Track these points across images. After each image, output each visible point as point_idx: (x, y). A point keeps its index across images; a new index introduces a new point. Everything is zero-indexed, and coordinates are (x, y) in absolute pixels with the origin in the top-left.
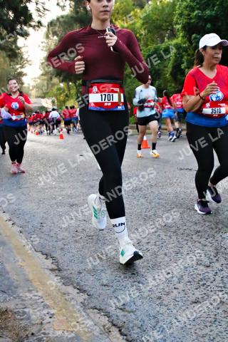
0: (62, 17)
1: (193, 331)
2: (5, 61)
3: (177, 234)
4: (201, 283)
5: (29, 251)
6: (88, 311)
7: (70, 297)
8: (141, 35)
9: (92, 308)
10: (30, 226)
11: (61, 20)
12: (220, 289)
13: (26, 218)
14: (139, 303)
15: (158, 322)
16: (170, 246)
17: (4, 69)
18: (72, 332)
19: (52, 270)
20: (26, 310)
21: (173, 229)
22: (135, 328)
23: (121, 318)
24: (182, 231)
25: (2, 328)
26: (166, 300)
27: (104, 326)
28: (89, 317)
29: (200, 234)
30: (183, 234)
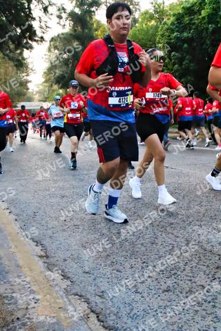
0: (63, 34)
4: (173, 272)
5: (22, 239)
6: (70, 297)
7: (55, 283)
9: (73, 294)
10: (25, 216)
11: (61, 36)
12: (189, 278)
13: (21, 207)
15: (132, 309)
16: (146, 237)
18: (54, 317)
19: (41, 257)
20: (14, 295)
22: (111, 315)
23: (99, 304)
26: (141, 288)
27: (83, 312)
28: (70, 303)
29: (173, 226)
30: (158, 226)
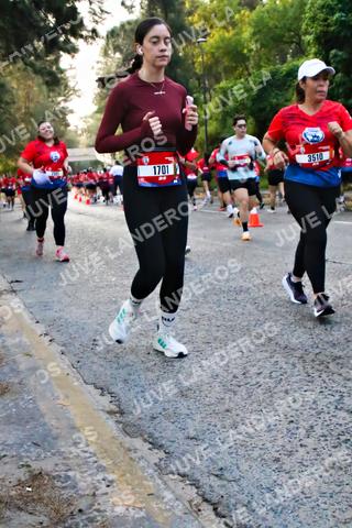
0: (129, 23)
1: (329, 513)
2: (41, 91)
3: (304, 361)
4: (343, 438)
5: (76, 384)
6: (166, 478)
7: (139, 454)
8: (250, 51)
9: (172, 473)
10: (77, 345)
11: (127, 27)
13: (70, 331)
14: (244, 467)
16: (294, 379)
17: (38, 102)
18: (141, 509)
19: (111, 413)
20: (70, 474)
21: (298, 353)
22: (238, 506)
23: (216, 489)
24: (312, 356)
25: (34, 500)
26: (288, 463)
27: (190, 502)
28: (168, 488)
29: (340, 361)
30: (313, 361)
